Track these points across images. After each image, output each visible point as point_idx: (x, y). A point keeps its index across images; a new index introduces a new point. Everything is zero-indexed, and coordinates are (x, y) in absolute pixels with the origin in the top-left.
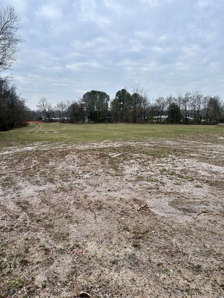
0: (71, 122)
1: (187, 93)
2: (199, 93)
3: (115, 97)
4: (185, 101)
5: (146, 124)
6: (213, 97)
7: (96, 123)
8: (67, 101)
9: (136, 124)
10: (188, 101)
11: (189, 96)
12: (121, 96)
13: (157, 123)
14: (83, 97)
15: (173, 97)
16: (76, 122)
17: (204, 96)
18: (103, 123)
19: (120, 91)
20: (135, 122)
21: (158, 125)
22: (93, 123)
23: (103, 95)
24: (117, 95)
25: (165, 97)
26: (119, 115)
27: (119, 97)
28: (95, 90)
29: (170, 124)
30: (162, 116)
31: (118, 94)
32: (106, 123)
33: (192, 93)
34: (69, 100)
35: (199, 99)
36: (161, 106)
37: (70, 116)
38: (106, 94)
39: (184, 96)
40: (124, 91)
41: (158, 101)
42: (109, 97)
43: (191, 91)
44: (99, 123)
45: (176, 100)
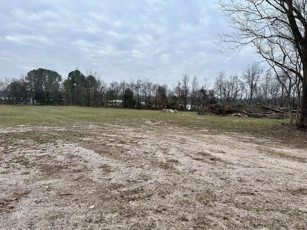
0: (9, 103)
1: (138, 80)
2: (149, 81)
3: (68, 78)
4: (137, 87)
5: (100, 107)
6: (161, 85)
7: (42, 105)
8: (6, 78)
9: (89, 108)
10: (139, 87)
11: (141, 83)
12: (74, 78)
13: (111, 107)
14: (28, 75)
15: (126, 82)
16: (16, 103)
17: (154, 84)
18: (51, 105)
19: (72, 72)
20: (88, 105)
21: (113, 109)
22: (39, 105)
23: (54, 75)
24: (69, 76)
25: (119, 82)
26: (71, 97)
27: (71, 77)
28: (44, 68)
29: (124, 109)
30: (117, 101)
31: (71, 74)
32: (55, 105)
33: (143, 80)
34: (7, 77)
35: (150, 86)
36: (116, 90)
37: (8, 96)
38: (57, 73)
39: (136, 83)
40: (77, 72)
41: (112, 85)
42: (61, 77)
43: (142, 79)
44: (46, 105)
45: (128, 86)
